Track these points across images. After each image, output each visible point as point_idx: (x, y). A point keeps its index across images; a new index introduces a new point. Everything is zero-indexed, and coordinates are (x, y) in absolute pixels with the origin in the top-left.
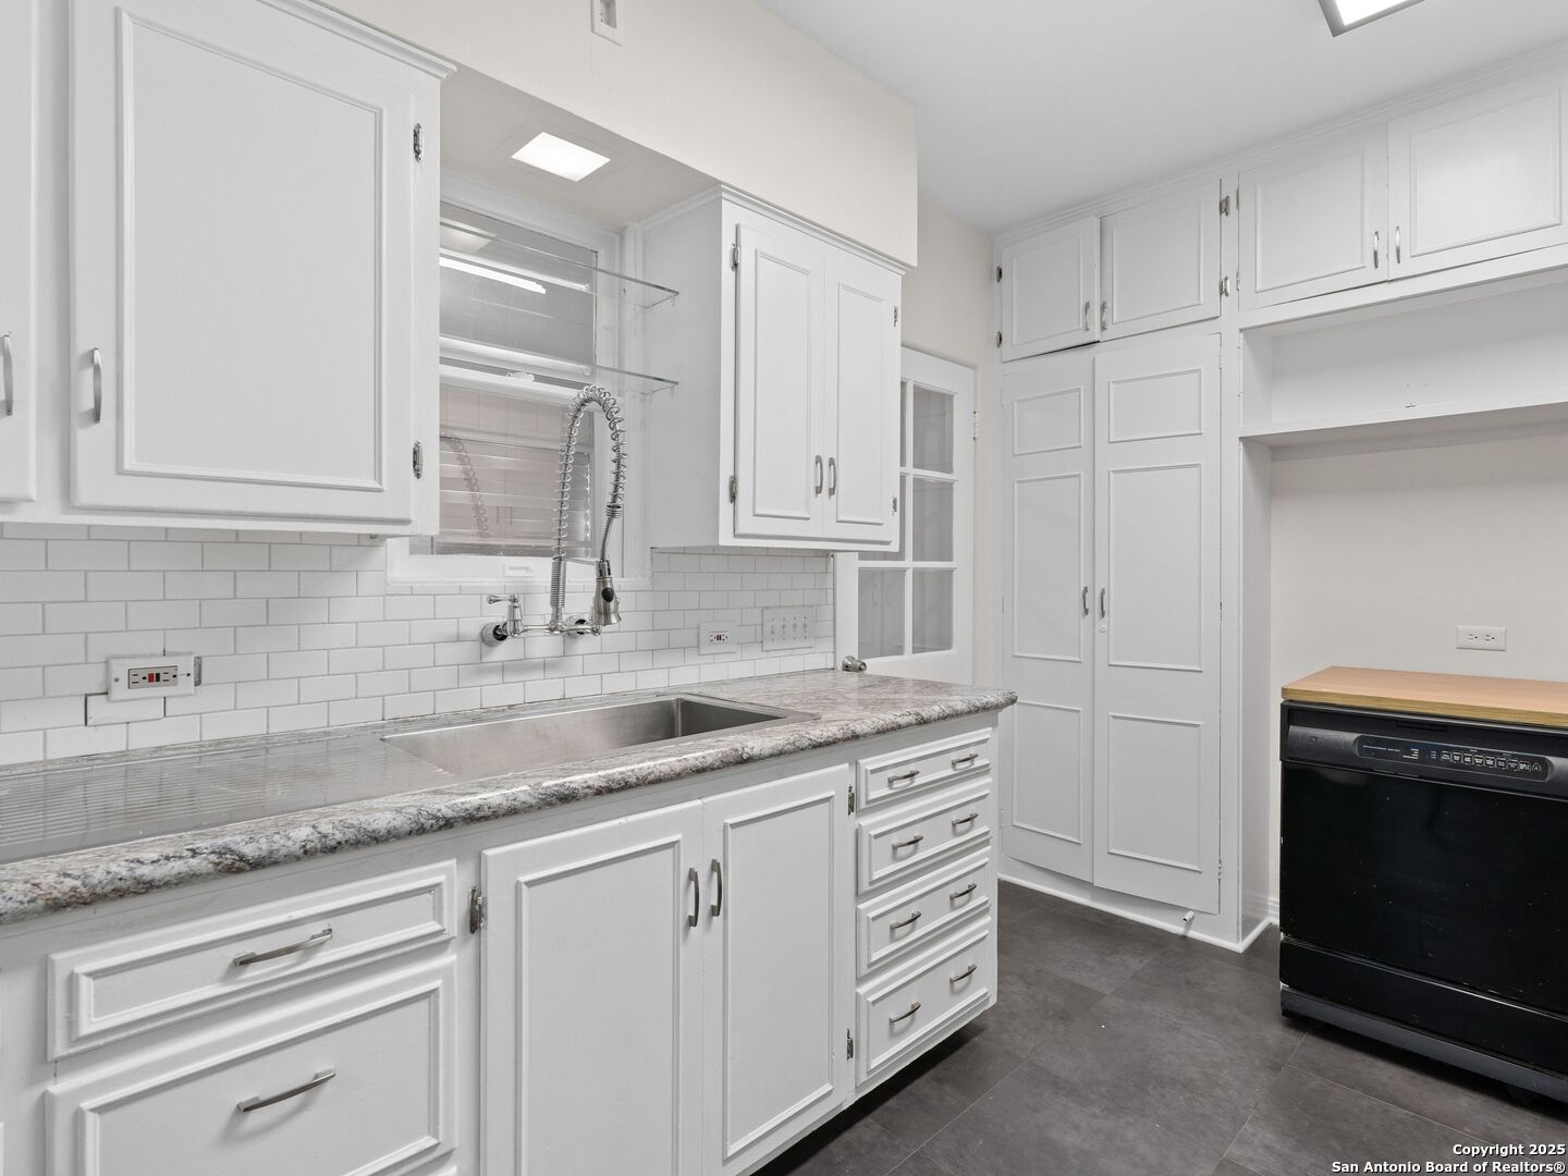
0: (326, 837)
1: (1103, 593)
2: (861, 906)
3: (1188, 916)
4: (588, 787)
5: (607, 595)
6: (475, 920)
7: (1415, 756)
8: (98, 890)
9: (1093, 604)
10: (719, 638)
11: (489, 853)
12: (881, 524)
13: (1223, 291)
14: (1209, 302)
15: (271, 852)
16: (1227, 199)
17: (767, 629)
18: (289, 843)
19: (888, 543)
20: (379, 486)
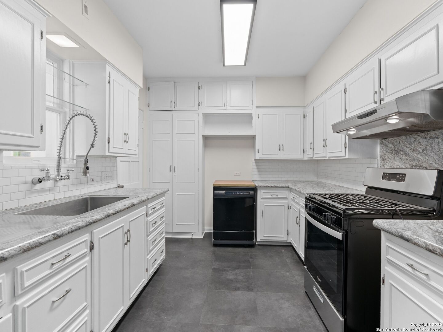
0: (72, 229)
1: (175, 167)
2: (148, 238)
3: (193, 233)
4: (112, 213)
5: (87, 168)
6: (92, 248)
7: (233, 194)
8: (33, 246)
9: (173, 169)
10: (92, 180)
11: (94, 231)
12: (135, 150)
13: (199, 105)
14: (196, 107)
15: (63, 233)
16: (200, 86)
17: (103, 177)
18: (66, 231)
19: (136, 155)
20: (33, 136)
